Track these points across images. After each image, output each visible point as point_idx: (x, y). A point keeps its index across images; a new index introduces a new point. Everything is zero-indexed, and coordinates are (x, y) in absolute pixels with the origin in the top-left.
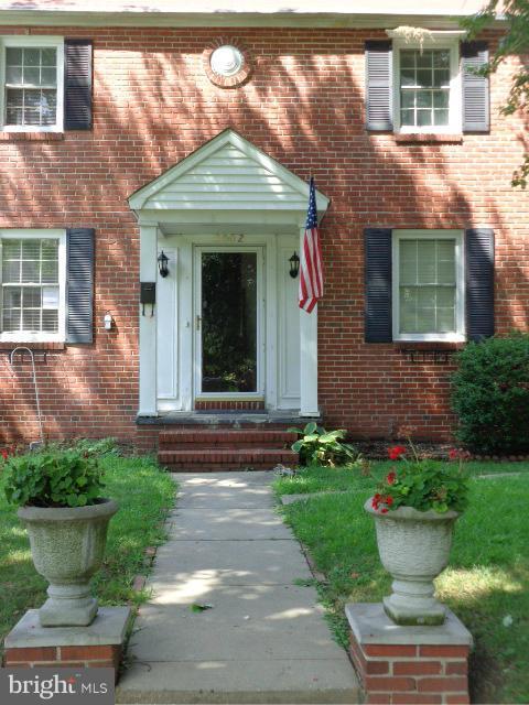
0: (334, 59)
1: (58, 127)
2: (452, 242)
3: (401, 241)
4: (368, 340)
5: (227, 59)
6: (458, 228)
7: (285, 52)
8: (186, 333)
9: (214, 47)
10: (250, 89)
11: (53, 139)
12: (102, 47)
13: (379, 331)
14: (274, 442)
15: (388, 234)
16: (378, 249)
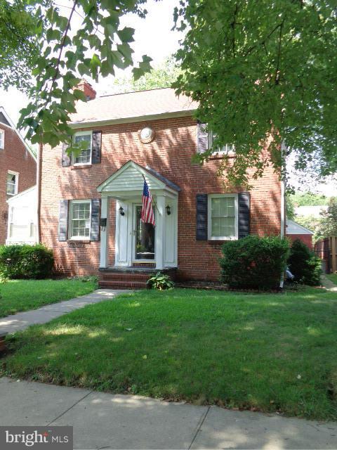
0: (184, 129)
1: (90, 163)
2: (233, 198)
3: (212, 199)
4: (197, 239)
5: (146, 132)
6: (235, 193)
7: (167, 128)
8: (130, 237)
9: (142, 129)
10: (154, 144)
11: (87, 167)
12: (105, 133)
13: (202, 236)
14: (141, 279)
15: (206, 196)
16: (202, 202)
